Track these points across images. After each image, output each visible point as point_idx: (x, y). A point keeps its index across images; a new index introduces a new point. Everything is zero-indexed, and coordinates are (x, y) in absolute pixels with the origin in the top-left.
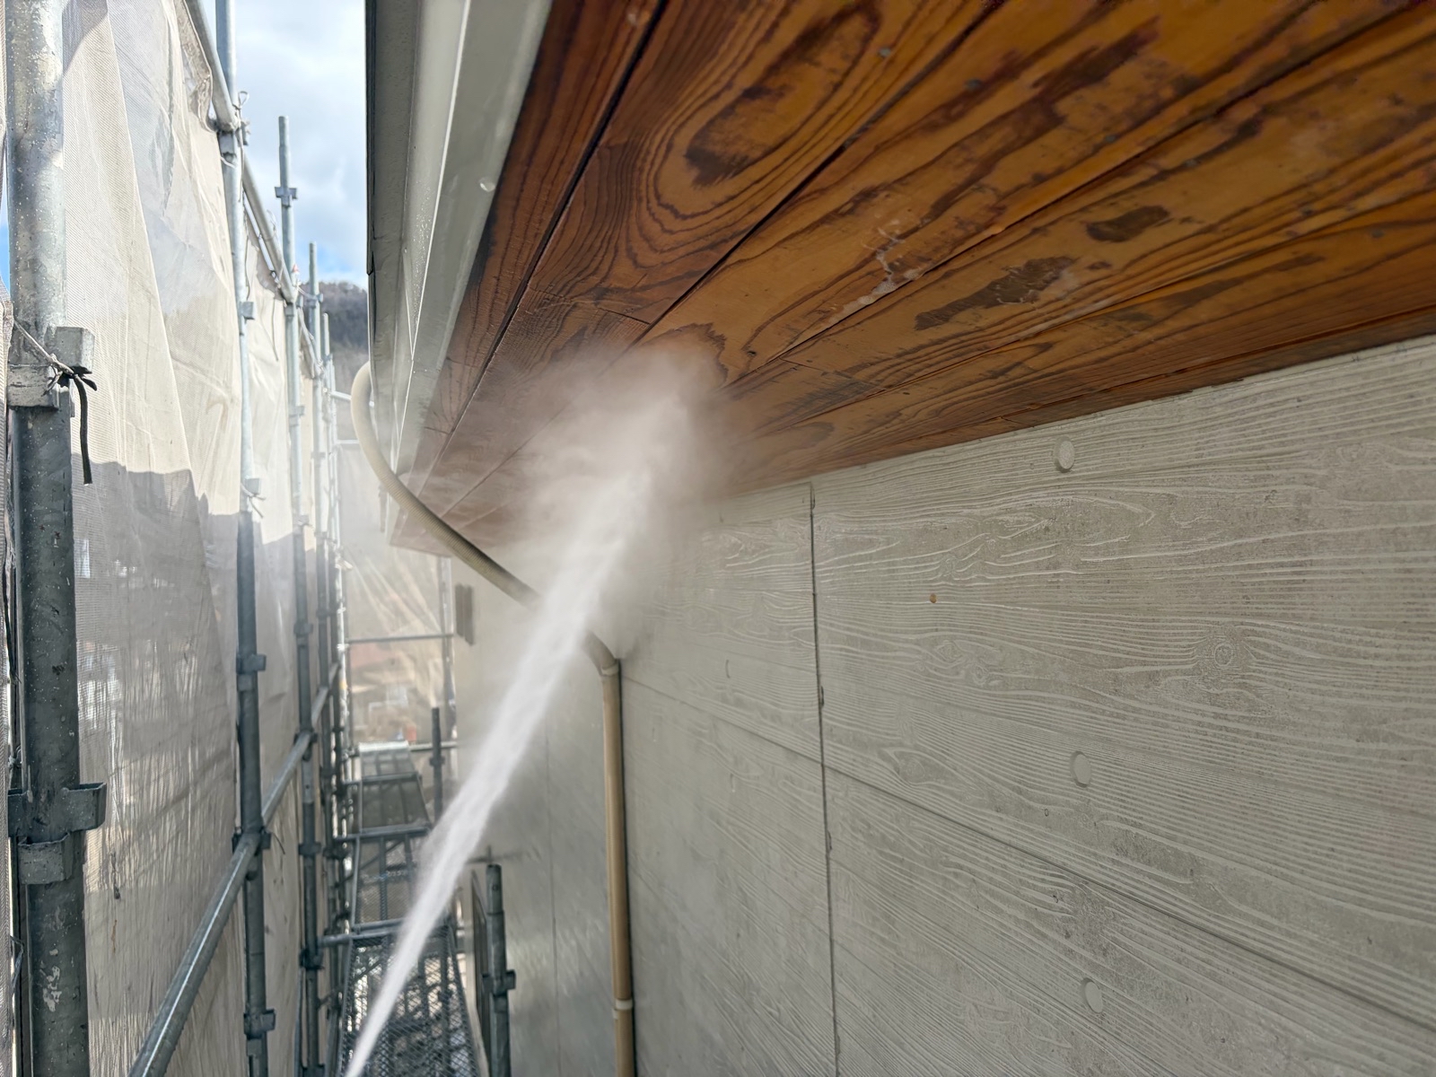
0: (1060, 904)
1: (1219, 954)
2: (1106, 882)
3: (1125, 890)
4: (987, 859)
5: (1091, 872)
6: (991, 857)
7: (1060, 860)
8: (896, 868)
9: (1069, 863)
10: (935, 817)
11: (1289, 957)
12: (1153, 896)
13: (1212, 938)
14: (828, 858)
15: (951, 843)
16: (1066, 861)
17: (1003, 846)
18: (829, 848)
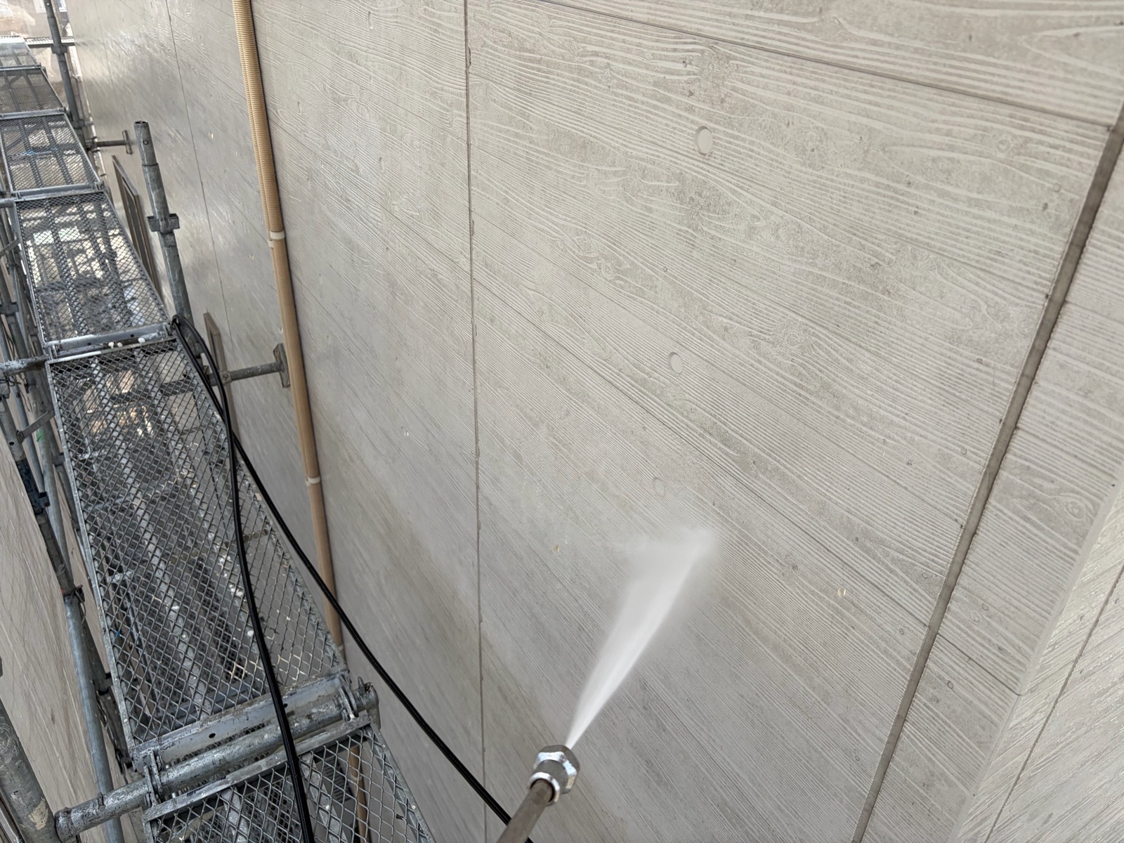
0: (689, 68)
1: (827, 79)
2: (736, 38)
3: (753, 41)
4: (624, 41)
5: (723, 32)
6: (627, 38)
7: (694, 27)
8: (533, 68)
9: (703, 27)
10: (577, 11)
11: (892, 67)
12: (779, 40)
13: (824, 66)
14: (467, 73)
15: (589, 33)
16: (700, 27)
17: (641, 25)
18: (468, 63)
